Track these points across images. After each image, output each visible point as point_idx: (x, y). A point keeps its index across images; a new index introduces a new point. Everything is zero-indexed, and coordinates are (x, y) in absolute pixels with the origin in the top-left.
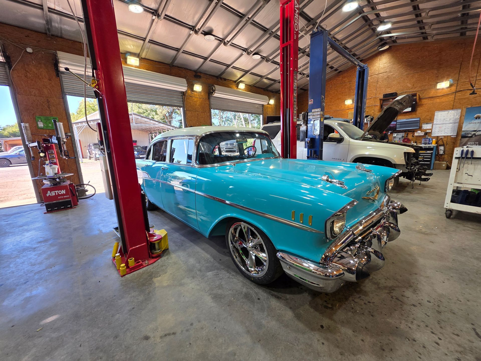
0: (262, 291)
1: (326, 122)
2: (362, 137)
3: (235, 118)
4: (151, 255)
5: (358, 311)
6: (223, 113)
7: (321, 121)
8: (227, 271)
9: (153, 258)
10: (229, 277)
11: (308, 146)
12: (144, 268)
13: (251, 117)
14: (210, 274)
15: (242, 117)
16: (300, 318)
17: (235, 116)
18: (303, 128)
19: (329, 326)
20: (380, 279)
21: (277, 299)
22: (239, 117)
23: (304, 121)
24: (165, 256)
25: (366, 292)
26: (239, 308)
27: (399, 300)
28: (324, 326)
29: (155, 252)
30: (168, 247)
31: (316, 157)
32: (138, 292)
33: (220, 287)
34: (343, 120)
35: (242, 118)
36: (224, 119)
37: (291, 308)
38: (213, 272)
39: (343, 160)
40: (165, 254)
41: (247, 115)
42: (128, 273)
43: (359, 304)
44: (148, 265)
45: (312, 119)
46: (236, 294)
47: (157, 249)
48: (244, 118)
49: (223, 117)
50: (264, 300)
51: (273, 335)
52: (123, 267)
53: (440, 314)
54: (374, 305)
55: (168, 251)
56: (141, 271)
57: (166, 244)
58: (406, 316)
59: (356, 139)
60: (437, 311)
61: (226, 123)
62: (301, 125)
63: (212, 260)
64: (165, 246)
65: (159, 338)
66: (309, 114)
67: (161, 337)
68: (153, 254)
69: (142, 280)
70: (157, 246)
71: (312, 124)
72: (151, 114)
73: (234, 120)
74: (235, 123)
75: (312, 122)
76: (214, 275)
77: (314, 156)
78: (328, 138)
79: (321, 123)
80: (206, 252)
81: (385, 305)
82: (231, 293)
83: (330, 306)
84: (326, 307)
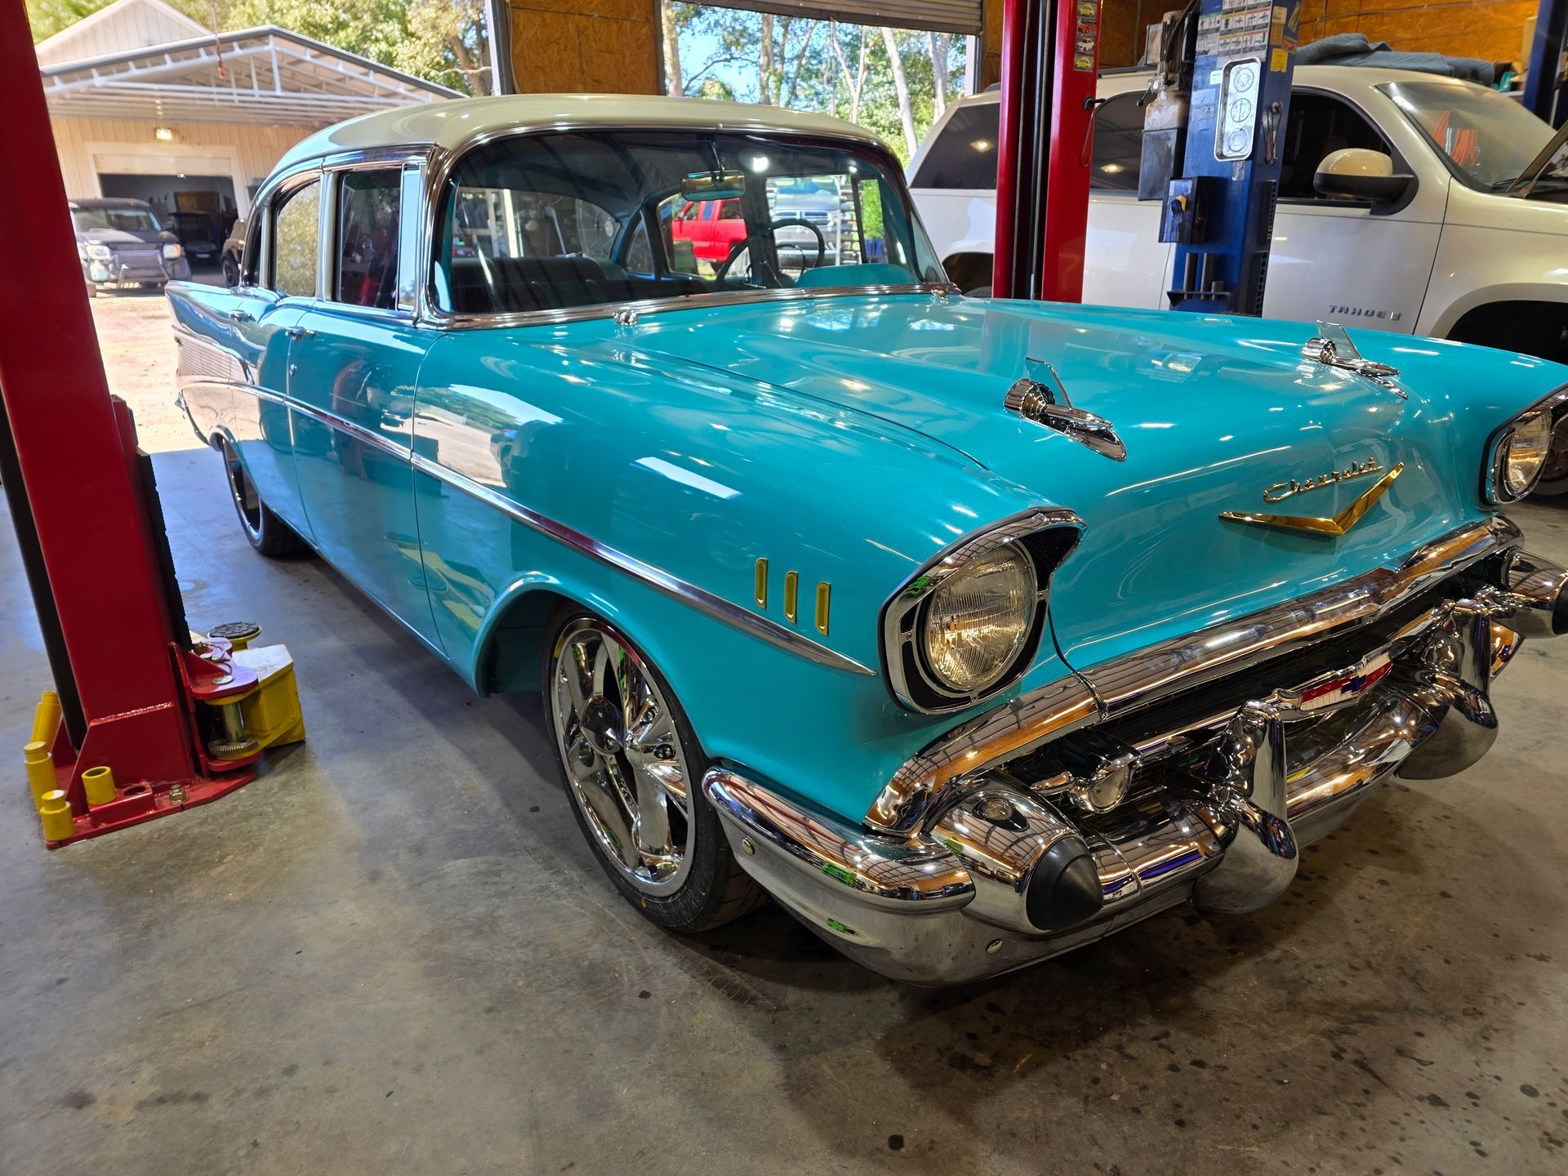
0: (675, 961)
1: (1307, 76)
2: (1526, 178)
3: (853, 59)
4: (207, 766)
5: (1115, 1097)
6: (786, 27)
7: (1275, 67)
8: (544, 861)
9: (214, 776)
10: (541, 890)
11: (1181, 227)
12: (162, 822)
13: (953, 52)
14: (458, 868)
15: (892, 51)
16: (804, 1094)
17: (853, 46)
18: (1162, 116)
19: (933, 1142)
20: (1319, 967)
21: (733, 1003)
22: (879, 52)
23: (1170, 70)
24: (276, 775)
25: (1207, 1016)
26: (533, 1025)
27: (1371, 1071)
28: (906, 1141)
29: (223, 748)
30: (303, 733)
31: (1219, 297)
32: (102, 917)
33: (485, 928)
34: (1448, 67)
35: (896, 62)
36: (791, 69)
37: (781, 1048)
38: (474, 859)
39: (1398, 317)
40: (282, 763)
41: (925, 42)
42: (83, 832)
43: (1139, 1066)
44: (182, 808)
45: (1220, 54)
46: (543, 965)
47: (234, 736)
48: (904, 58)
49: (788, 54)
50: (668, 1003)
51: (641, 1153)
52: (54, 803)
53: (1550, 1149)
54: (1219, 1079)
55: (298, 751)
56: (144, 829)
57: (289, 720)
58: (1361, 1143)
59: (1496, 190)
60: (1546, 1133)
61: (799, 91)
62: (1150, 97)
63: (497, 805)
64: (283, 729)
65: (131, 1107)
66: (1205, 23)
67: (140, 1106)
68: (213, 757)
69: (137, 868)
70: (232, 724)
71: (1217, 86)
72: (380, 36)
73: (845, 73)
74: (855, 95)
75: (1216, 77)
76: (480, 873)
77: (1208, 287)
78: (1316, 181)
79: (1269, 80)
80: (480, 769)
81: (1281, 1082)
82: (524, 958)
83: (983, 1059)
84: (962, 1063)
